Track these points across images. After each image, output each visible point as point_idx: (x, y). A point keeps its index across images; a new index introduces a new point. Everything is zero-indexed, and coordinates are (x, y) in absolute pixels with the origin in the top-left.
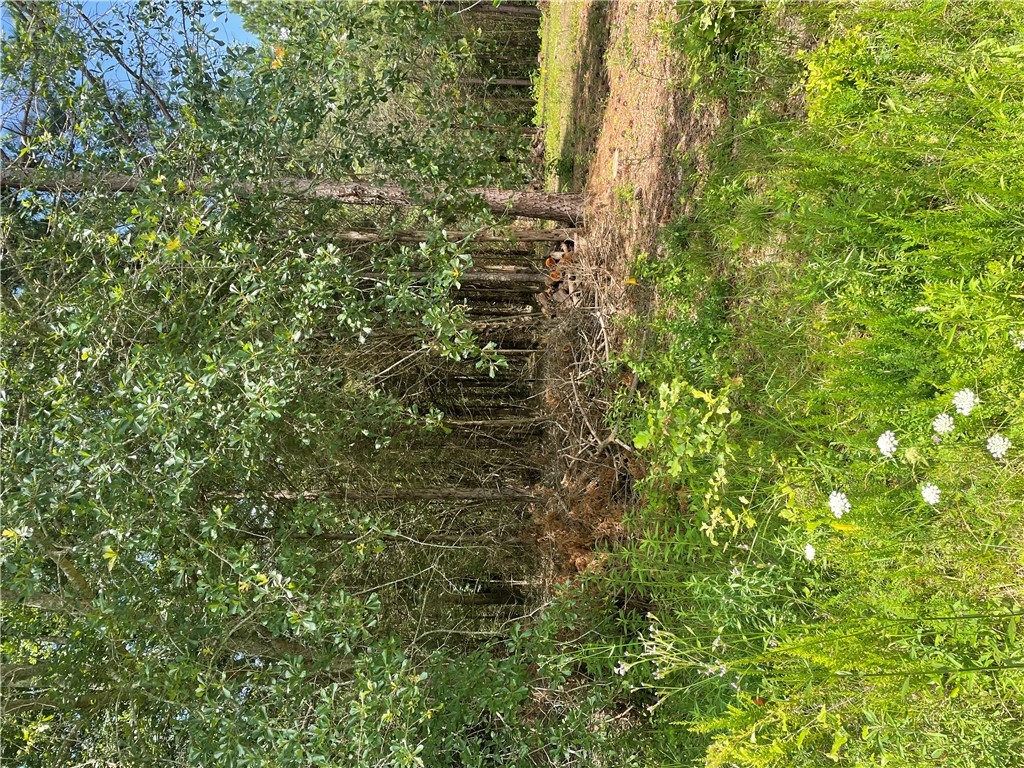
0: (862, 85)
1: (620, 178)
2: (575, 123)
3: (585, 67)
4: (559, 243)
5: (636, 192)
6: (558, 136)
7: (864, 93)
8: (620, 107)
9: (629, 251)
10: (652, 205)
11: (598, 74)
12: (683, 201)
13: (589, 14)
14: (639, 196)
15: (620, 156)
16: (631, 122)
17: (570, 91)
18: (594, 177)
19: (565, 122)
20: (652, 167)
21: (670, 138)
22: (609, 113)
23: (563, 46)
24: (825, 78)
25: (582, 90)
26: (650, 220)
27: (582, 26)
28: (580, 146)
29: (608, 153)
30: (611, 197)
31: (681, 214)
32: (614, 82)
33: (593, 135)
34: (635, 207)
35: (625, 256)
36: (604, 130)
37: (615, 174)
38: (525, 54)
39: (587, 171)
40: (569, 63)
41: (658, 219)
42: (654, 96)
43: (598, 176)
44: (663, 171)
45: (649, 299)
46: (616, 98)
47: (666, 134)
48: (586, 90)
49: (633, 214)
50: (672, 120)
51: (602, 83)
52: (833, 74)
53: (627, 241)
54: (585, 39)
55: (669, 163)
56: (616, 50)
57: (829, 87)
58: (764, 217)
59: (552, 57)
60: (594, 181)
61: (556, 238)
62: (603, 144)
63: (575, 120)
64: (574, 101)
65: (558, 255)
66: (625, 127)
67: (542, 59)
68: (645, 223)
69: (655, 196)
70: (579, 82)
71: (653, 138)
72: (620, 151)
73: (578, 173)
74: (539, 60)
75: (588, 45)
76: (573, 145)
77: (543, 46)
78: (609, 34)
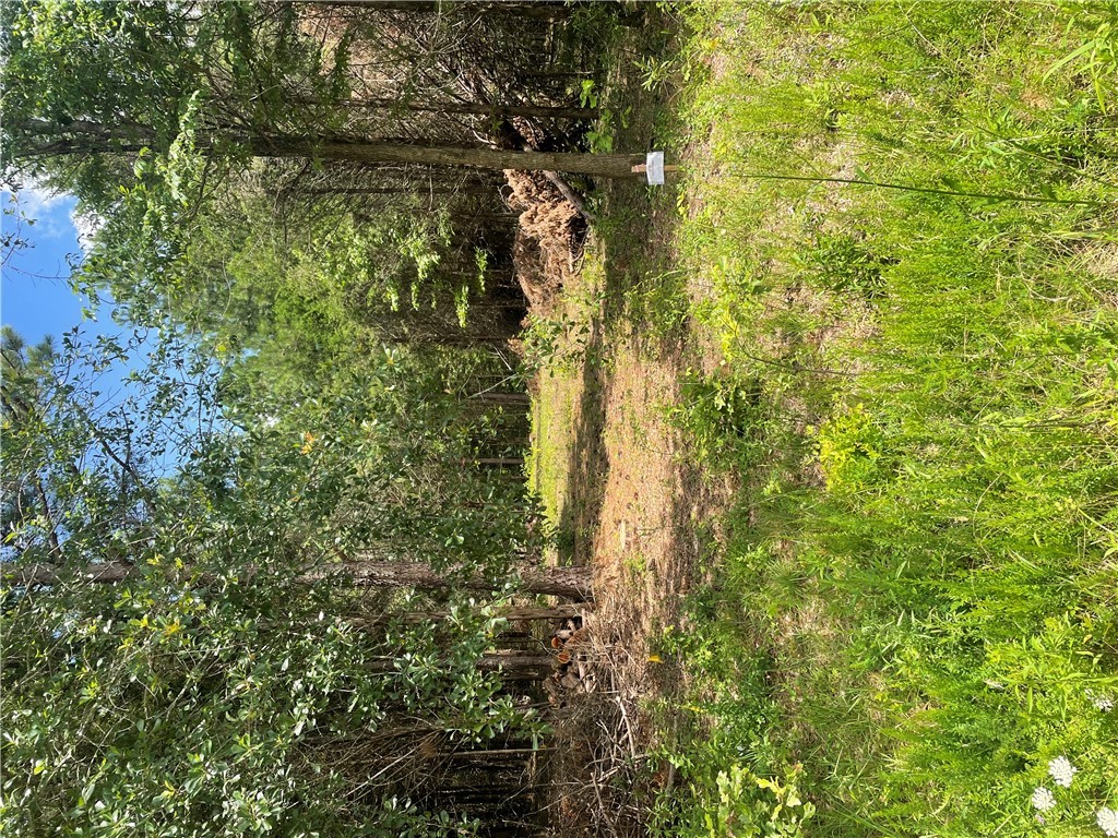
0: (874, 456)
1: (629, 549)
2: (574, 497)
3: (581, 445)
4: (565, 621)
5: (649, 562)
6: (555, 510)
7: (877, 462)
8: (622, 482)
9: (647, 625)
10: (669, 576)
11: (595, 451)
12: (703, 569)
13: (582, 400)
14: (653, 567)
15: (627, 528)
16: (636, 494)
17: (566, 468)
18: (599, 550)
19: (562, 497)
20: (665, 537)
21: (680, 509)
22: (610, 487)
23: (556, 427)
24: (837, 449)
25: (579, 466)
26: (668, 591)
27: (576, 409)
28: (581, 520)
29: (613, 525)
30: (620, 569)
31: (702, 583)
32: (613, 459)
33: (595, 508)
34: (649, 578)
35: (643, 631)
36: (606, 502)
37: (623, 545)
38: (514, 435)
39: (591, 543)
40: (563, 442)
41: (677, 591)
42: (659, 470)
43: (603, 548)
44: (677, 540)
45: (677, 677)
46: (617, 473)
47: (676, 505)
48: (584, 466)
49: (648, 585)
50: (680, 491)
51: (600, 459)
52: (844, 447)
53: (643, 615)
54: (579, 421)
55: (682, 533)
56: (613, 430)
57: (843, 458)
58: (797, 583)
59: (544, 436)
60: (599, 552)
61: (562, 615)
62: (606, 516)
63: (573, 494)
64: (571, 476)
65: (564, 633)
66: (630, 499)
67: (534, 439)
68: (662, 595)
69: (670, 567)
70: (575, 459)
71: (661, 509)
72: (627, 523)
73: (580, 546)
74: (531, 440)
75: (583, 425)
76: (572, 518)
77: (535, 428)
78: (605, 415)
